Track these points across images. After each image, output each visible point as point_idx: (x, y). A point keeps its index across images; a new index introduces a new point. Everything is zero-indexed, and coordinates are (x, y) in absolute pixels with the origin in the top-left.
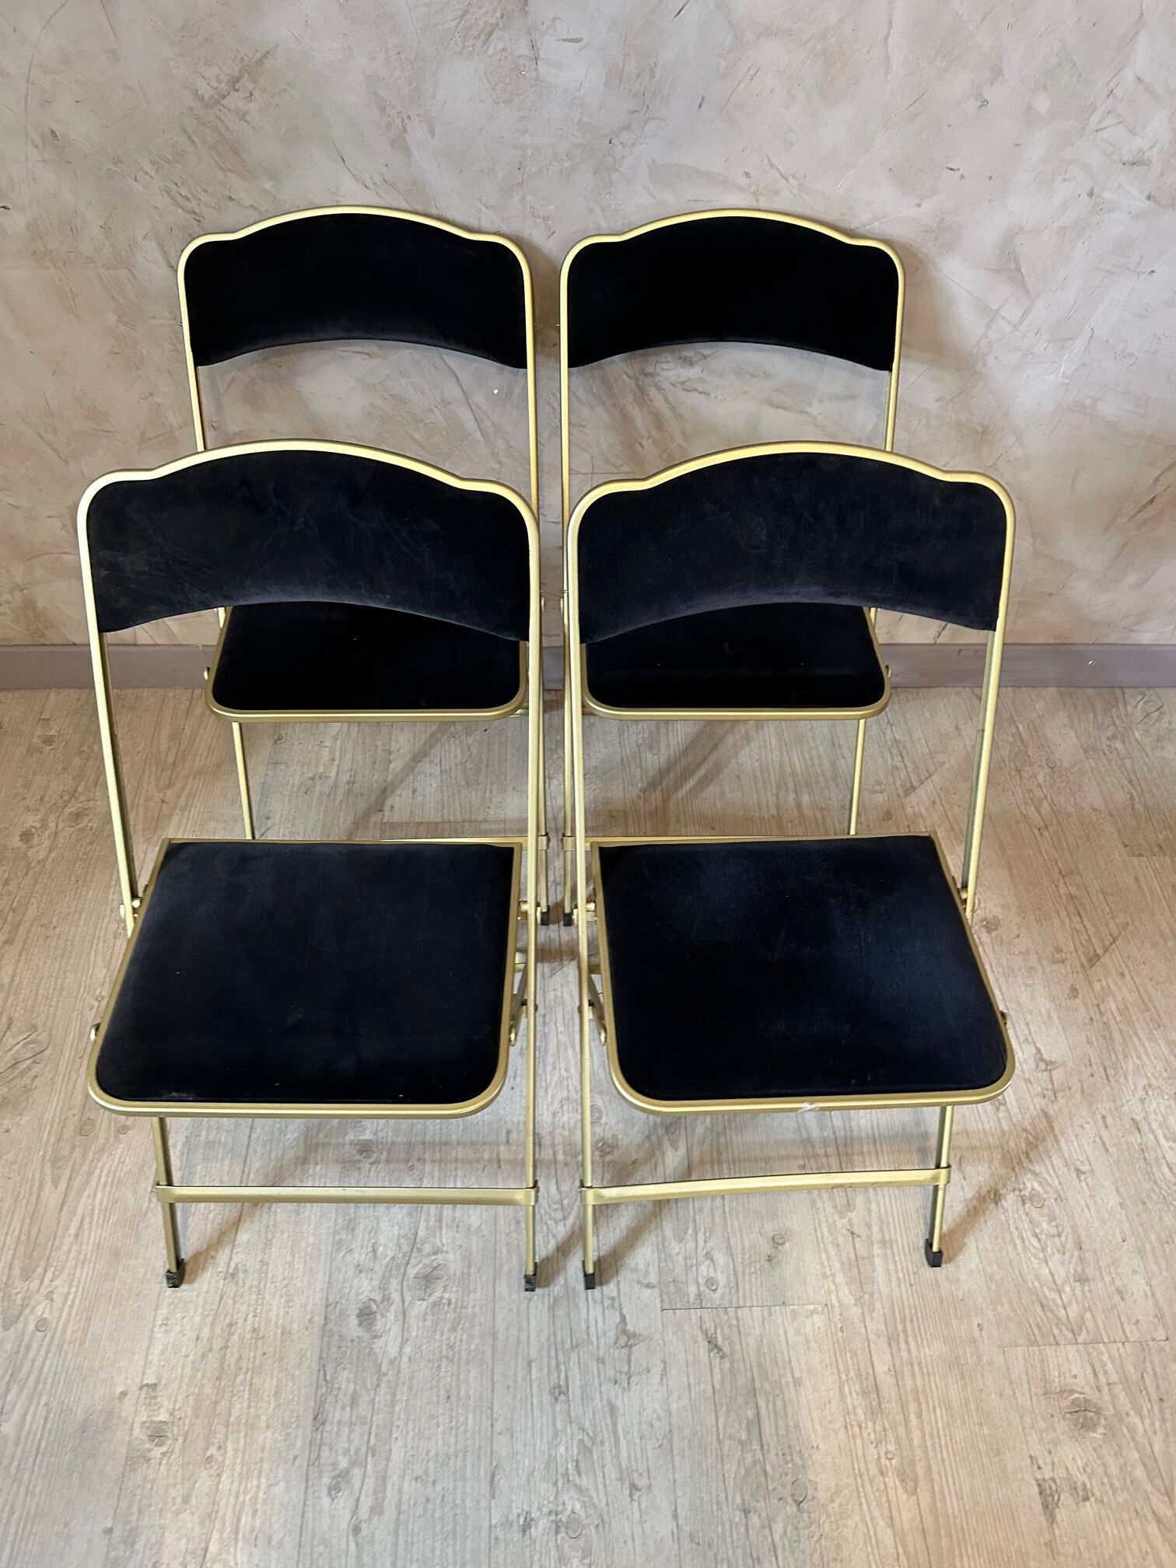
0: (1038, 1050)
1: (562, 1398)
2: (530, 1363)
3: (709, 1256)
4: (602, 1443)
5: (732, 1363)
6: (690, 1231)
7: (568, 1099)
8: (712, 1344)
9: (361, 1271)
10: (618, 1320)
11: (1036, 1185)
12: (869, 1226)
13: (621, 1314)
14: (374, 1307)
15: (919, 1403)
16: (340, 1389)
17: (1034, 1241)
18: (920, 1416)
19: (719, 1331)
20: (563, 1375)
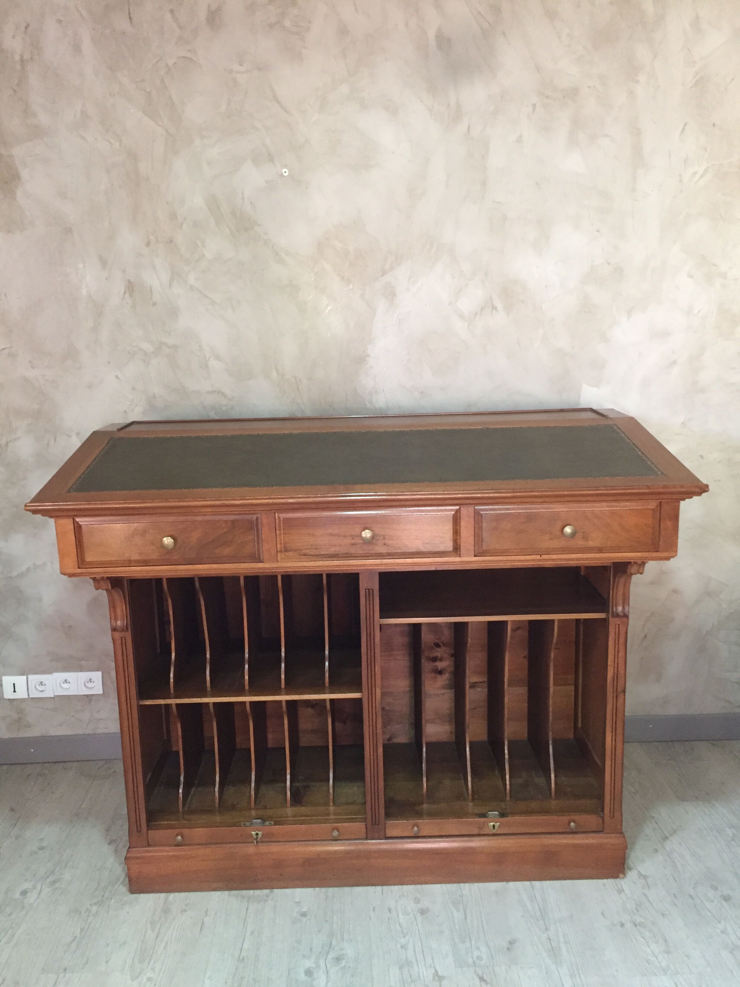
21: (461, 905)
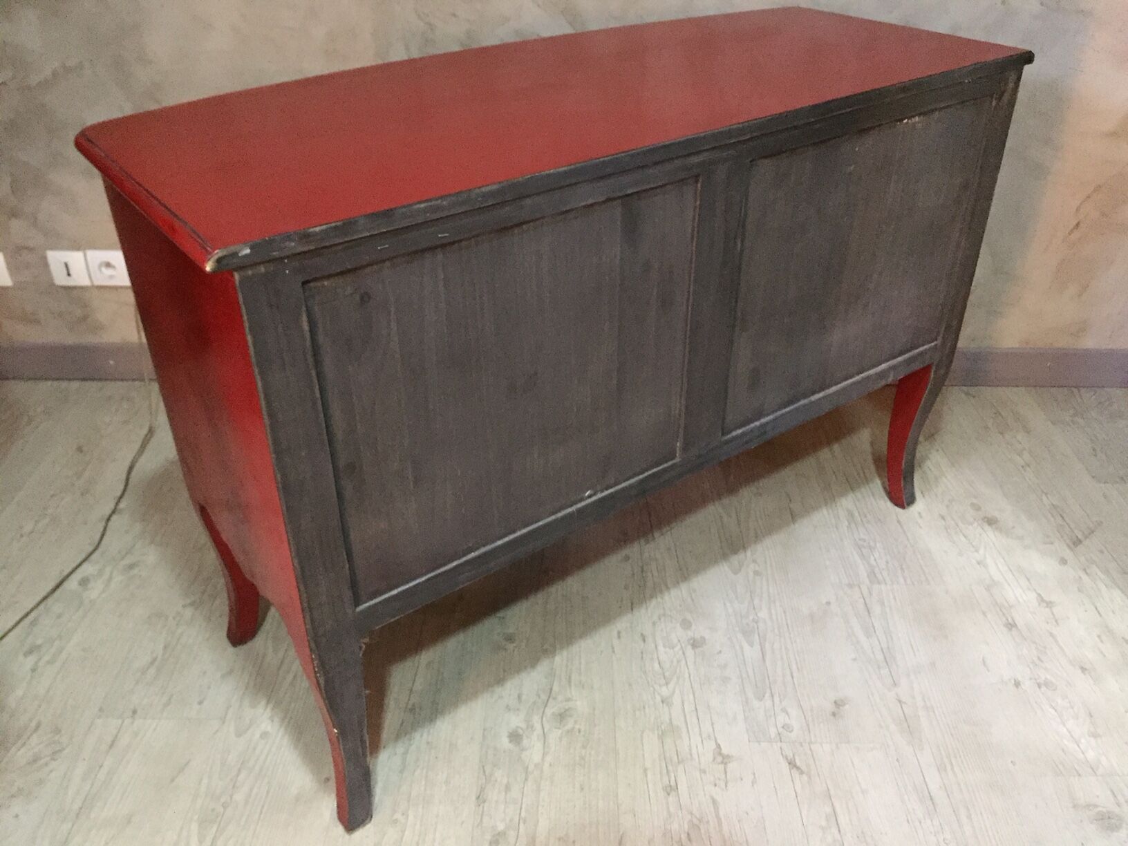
0: (1039, 595)
1: (673, 793)
2: (645, 770)
3: (784, 710)
4: (708, 822)
5: (809, 777)
6: (767, 695)
7: (664, 615)
8: (792, 764)
9: (509, 710)
10: (714, 746)
11: (1048, 677)
12: (913, 697)
13: (716, 741)
14: (520, 732)
15: (968, 809)
16: (496, 781)
17: (1053, 711)
18: (969, 817)
19: (796, 757)
20: (673, 779)
21: (757, 636)
